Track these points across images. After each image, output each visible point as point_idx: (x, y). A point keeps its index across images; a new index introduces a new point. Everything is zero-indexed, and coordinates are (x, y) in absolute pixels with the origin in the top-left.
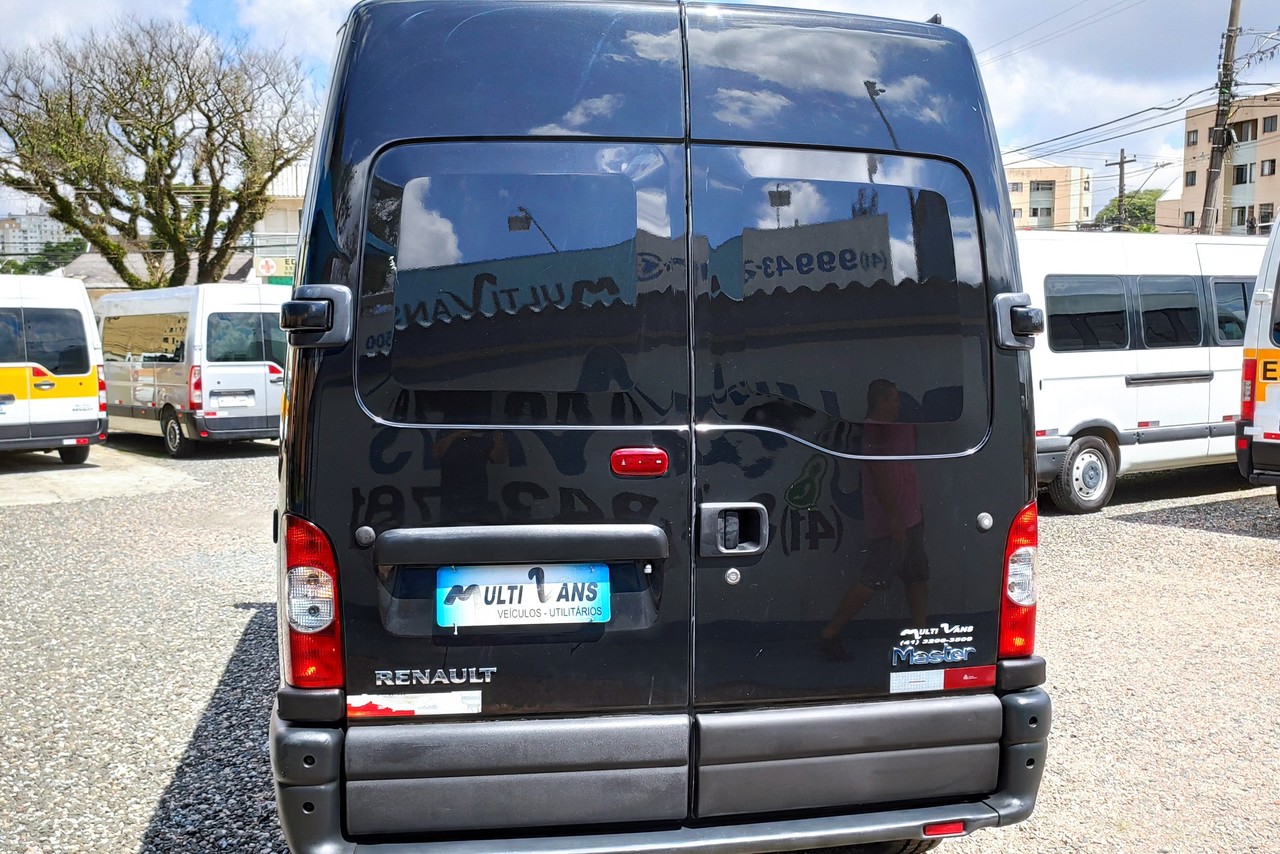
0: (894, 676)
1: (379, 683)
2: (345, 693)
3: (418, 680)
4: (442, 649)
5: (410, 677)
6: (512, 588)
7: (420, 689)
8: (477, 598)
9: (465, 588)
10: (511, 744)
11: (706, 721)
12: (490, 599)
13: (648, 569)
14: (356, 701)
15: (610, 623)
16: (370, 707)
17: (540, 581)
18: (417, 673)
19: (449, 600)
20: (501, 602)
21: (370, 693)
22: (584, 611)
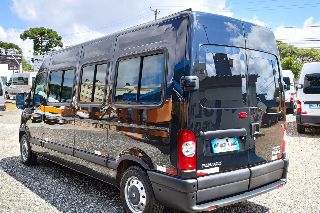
0: (272, 157)
1: (203, 167)
2: (197, 170)
3: (209, 166)
4: (213, 158)
5: (208, 165)
6: (224, 144)
7: (210, 167)
8: (219, 146)
9: (217, 144)
10: (224, 178)
11: (252, 169)
12: (221, 146)
13: (243, 138)
14: (199, 172)
15: (240, 150)
16: (201, 173)
17: (228, 142)
18: (209, 164)
19: (215, 147)
20: (223, 147)
21: (201, 169)
22: (236, 148)
